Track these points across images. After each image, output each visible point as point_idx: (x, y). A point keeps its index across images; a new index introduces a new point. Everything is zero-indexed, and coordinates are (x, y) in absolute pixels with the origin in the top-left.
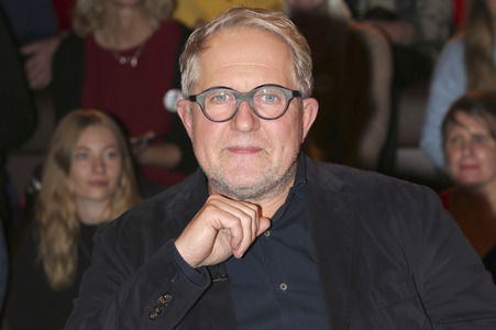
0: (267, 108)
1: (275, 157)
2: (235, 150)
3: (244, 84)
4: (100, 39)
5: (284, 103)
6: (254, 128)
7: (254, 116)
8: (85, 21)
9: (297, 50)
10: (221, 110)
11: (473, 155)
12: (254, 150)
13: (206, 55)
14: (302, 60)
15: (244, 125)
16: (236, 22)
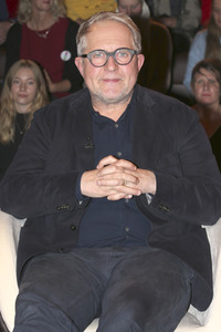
0: (122, 59)
1: (126, 82)
2: (107, 80)
3: (110, 48)
4: (29, 26)
5: (130, 57)
6: (116, 69)
7: (116, 64)
8: (23, 17)
9: (134, 31)
10: (99, 61)
11: (209, 89)
12: (116, 80)
13: (90, 35)
14: (136, 35)
15: (111, 68)
16: (104, 18)
